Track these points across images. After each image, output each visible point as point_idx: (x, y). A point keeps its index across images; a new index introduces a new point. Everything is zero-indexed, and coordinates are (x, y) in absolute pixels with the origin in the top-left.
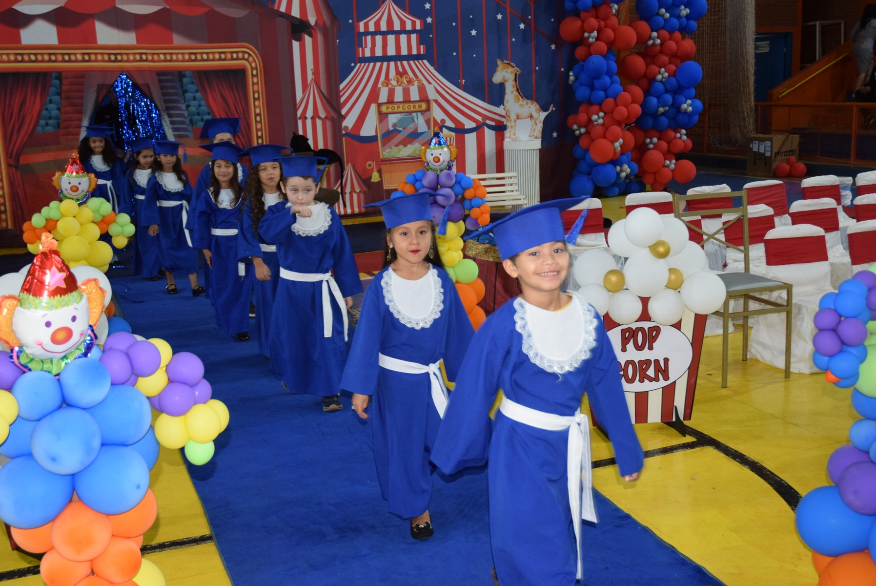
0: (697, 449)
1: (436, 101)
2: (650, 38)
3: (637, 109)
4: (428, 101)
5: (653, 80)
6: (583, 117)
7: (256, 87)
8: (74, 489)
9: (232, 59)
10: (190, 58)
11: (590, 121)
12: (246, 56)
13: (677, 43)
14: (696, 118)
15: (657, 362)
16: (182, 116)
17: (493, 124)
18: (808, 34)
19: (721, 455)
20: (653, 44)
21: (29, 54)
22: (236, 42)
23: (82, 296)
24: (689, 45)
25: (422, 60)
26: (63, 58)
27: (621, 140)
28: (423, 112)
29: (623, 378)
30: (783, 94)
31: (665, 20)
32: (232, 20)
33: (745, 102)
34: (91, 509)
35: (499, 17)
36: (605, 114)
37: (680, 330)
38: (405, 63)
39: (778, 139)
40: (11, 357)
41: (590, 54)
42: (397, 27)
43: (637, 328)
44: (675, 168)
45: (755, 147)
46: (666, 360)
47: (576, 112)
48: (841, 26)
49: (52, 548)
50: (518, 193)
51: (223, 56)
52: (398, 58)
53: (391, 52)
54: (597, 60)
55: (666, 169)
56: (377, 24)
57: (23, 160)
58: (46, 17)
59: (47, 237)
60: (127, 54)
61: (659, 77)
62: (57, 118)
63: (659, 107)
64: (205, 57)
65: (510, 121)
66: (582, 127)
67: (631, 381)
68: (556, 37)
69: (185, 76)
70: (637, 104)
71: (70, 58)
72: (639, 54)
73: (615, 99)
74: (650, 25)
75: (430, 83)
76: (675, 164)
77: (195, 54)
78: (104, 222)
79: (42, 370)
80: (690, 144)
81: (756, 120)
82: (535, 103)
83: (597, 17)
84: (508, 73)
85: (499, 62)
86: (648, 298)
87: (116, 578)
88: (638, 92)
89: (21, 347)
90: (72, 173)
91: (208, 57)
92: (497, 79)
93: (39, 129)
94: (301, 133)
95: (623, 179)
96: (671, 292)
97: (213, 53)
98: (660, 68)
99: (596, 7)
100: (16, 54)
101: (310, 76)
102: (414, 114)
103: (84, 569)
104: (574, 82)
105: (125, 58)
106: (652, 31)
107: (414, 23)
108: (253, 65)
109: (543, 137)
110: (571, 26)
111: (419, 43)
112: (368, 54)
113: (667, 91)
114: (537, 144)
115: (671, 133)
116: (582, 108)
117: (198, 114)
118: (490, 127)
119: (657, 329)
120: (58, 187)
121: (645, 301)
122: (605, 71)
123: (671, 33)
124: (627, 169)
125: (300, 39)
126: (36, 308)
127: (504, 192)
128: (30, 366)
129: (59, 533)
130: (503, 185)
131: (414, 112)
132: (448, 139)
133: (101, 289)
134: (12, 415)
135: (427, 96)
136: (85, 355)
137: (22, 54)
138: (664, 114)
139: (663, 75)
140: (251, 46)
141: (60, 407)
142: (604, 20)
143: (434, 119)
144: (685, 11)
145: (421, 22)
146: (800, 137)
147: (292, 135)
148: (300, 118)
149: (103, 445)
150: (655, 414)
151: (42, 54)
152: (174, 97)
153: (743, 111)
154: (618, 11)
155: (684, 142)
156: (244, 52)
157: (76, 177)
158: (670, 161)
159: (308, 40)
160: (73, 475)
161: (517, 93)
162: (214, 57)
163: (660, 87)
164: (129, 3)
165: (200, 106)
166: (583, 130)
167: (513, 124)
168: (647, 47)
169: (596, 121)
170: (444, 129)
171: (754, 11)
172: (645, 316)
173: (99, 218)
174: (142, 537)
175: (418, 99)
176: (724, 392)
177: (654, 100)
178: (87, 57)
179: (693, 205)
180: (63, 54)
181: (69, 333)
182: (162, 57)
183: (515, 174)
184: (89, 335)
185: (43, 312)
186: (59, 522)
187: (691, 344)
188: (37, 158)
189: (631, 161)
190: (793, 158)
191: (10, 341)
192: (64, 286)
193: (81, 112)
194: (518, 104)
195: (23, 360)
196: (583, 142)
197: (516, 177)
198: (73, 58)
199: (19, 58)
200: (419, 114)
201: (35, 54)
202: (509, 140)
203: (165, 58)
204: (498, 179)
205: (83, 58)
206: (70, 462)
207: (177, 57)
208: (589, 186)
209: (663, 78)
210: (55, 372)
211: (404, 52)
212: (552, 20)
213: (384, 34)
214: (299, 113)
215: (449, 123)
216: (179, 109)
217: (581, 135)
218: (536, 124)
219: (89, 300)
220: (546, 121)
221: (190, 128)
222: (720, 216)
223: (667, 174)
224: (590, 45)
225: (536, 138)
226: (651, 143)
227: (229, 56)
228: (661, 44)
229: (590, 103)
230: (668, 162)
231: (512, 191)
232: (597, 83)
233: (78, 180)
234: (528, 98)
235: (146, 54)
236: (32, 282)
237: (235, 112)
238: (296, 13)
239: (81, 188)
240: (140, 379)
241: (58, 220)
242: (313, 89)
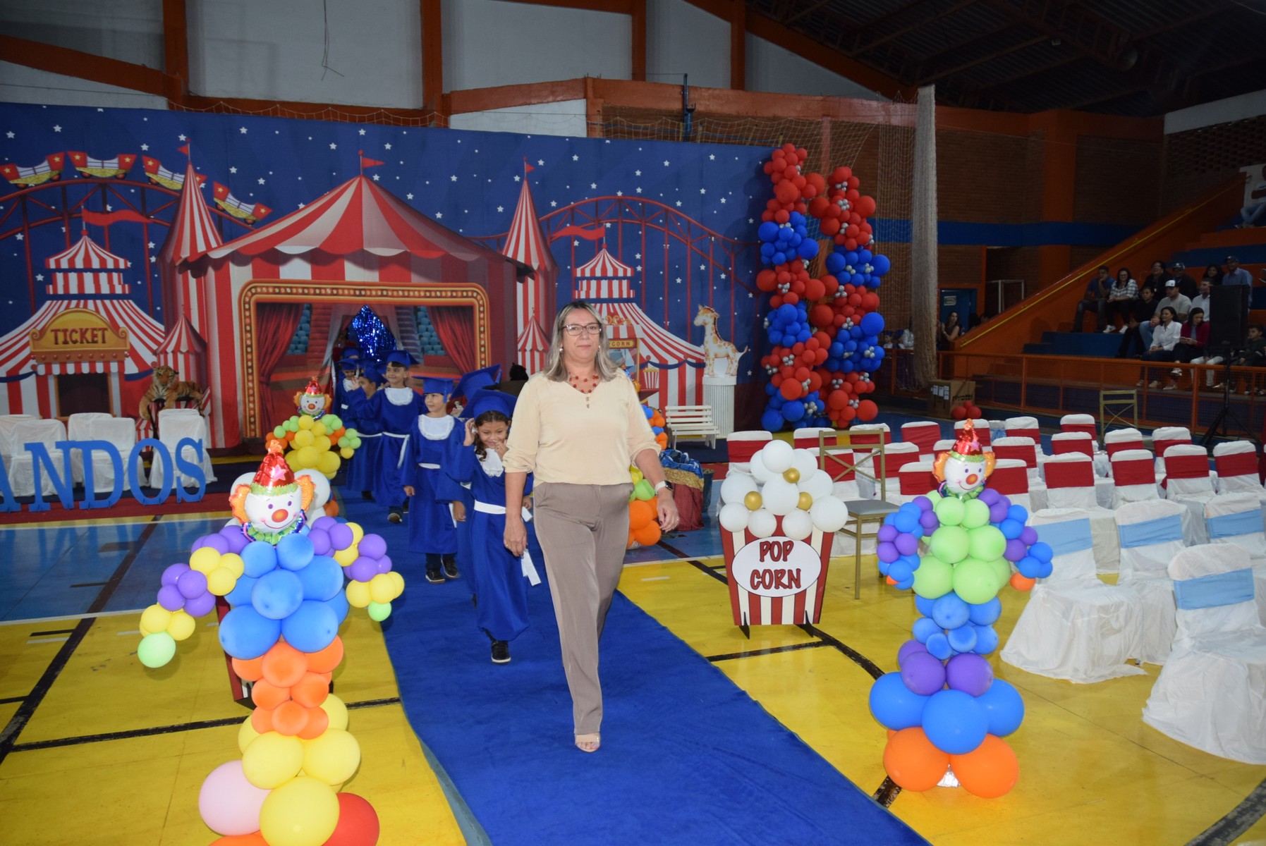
0: (821, 648)
1: (643, 340)
2: (838, 291)
3: (824, 353)
4: (635, 340)
5: (839, 328)
6: (775, 358)
7: (482, 322)
8: (281, 632)
9: (463, 297)
10: (425, 294)
11: (781, 362)
12: (475, 294)
13: (862, 296)
14: (879, 363)
15: (790, 572)
16: (415, 345)
17: (694, 361)
18: (991, 291)
19: (840, 653)
20: (841, 296)
21: (285, 288)
22: (466, 282)
23: (297, 487)
24: (873, 298)
25: (631, 302)
26: (315, 292)
27: (809, 380)
28: (630, 349)
29: (761, 585)
30: (964, 344)
31: (852, 276)
32: (465, 263)
33: (928, 350)
34: (294, 648)
35: (703, 267)
36: (795, 356)
37: (810, 545)
38: (616, 305)
39: (956, 384)
40: (242, 530)
41: (783, 303)
42: (610, 273)
43: (773, 542)
44: (858, 408)
45: (935, 391)
46: (798, 571)
47: (770, 354)
48: (1021, 286)
49: (262, 677)
50: (712, 424)
51: (454, 294)
52: (610, 300)
53: (604, 295)
54: (788, 309)
55: (849, 408)
56: (593, 270)
57: (274, 378)
58: (302, 256)
59: (274, 443)
60: (370, 290)
61: (845, 326)
62: (305, 343)
63: (844, 352)
64: (438, 294)
65: (709, 359)
66: (775, 367)
67: (767, 587)
68: (753, 287)
69: (419, 310)
70: (824, 347)
71: (320, 292)
72: (828, 304)
73: (804, 343)
74: (837, 279)
75: (638, 323)
76: (858, 404)
77: (430, 291)
78: (335, 436)
79: (264, 540)
80: (872, 386)
81: (938, 367)
82: (732, 345)
83: (790, 271)
84: (707, 316)
85: (700, 307)
86: (783, 516)
87: (309, 704)
88: (826, 338)
89: (250, 523)
90: (311, 393)
91: (441, 294)
92: (698, 321)
93: (289, 352)
94: (520, 363)
95: (810, 415)
96: (801, 512)
97: (446, 291)
98: (847, 317)
99: (789, 262)
100: (275, 287)
101: (531, 314)
102: (622, 350)
103: (284, 695)
104: (768, 327)
105: (368, 293)
106: (840, 284)
107: (625, 271)
108: (481, 302)
109: (738, 375)
110: (766, 278)
111: (630, 288)
112: (583, 296)
113: (852, 338)
114: (733, 381)
115: (855, 376)
116: (776, 350)
117: (429, 344)
118: (691, 364)
119: (791, 544)
120: (298, 405)
121: (779, 519)
122: (796, 318)
123: (857, 286)
124: (813, 407)
125: (523, 281)
126: (263, 494)
127: (701, 422)
128: (255, 537)
129: (267, 665)
130: (701, 416)
131: (622, 348)
132: (653, 373)
133: (312, 483)
134: (239, 573)
135: (635, 335)
136: (297, 531)
137: (279, 287)
138: (849, 358)
139: (848, 323)
140: (480, 287)
141: (274, 569)
142: (796, 273)
143: (641, 357)
144: (869, 269)
145: (632, 271)
146: (977, 384)
147: (511, 365)
148: (520, 350)
149: (304, 600)
150: (788, 617)
151: (297, 288)
152: (409, 328)
153: (926, 359)
154: (808, 267)
155: (867, 384)
156: (473, 291)
157: (314, 397)
158: (854, 401)
159: (531, 282)
160: (281, 620)
161: (715, 335)
162: (446, 295)
163: (846, 334)
164: (374, 247)
165: (431, 336)
166: (775, 370)
167: (711, 362)
168: (835, 299)
169: (787, 362)
170: (649, 364)
171: (936, 270)
172: (779, 532)
173: (331, 432)
174: (331, 673)
175: (626, 337)
176: (857, 602)
177: (840, 346)
178: (335, 292)
179: (855, 439)
180: (315, 288)
181: (285, 513)
182: (401, 293)
183: (710, 407)
184: (301, 517)
185: (267, 498)
186: (268, 656)
187: (820, 558)
188: (285, 377)
189: (819, 399)
190: (969, 402)
191: (242, 518)
192: (284, 479)
193: (327, 339)
194: (716, 345)
195: (251, 533)
196: (775, 381)
197: (710, 410)
198: (323, 291)
199: (277, 290)
200: (627, 350)
201: (291, 288)
202: (707, 376)
203: (404, 294)
204: (697, 410)
205: (332, 292)
206: (279, 610)
207: (414, 293)
208: (779, 421)
209: (849, 326)
210: (273, 542)
211: (616, 295)
212: (751, 272)
213: (599, 279)
214: (520, 346)
215: (654, 359)
216: (412, 338)
217: (773, 374)
218: (732, 363)
219: (303, 491)
220: (741, 361)
221: (421, 355)
222: (869, 451)
223: (851, 413)
224: (783, 295)
225: (732, 375)
226: (837, 383)
227: (460, 294)
228: (848, 297)
229: (782, 346)
230: (852, 402)
231: (707, 422)
232: (788, 329)
233: (315, 399)
234: (725, 340)
235: (387, 290)
236: (261, 476)
237: (462, 343)
238: (521, 258)
239: (317, 406)
240: (337, 552)
241: (295, 433)
242: (533, 325)
